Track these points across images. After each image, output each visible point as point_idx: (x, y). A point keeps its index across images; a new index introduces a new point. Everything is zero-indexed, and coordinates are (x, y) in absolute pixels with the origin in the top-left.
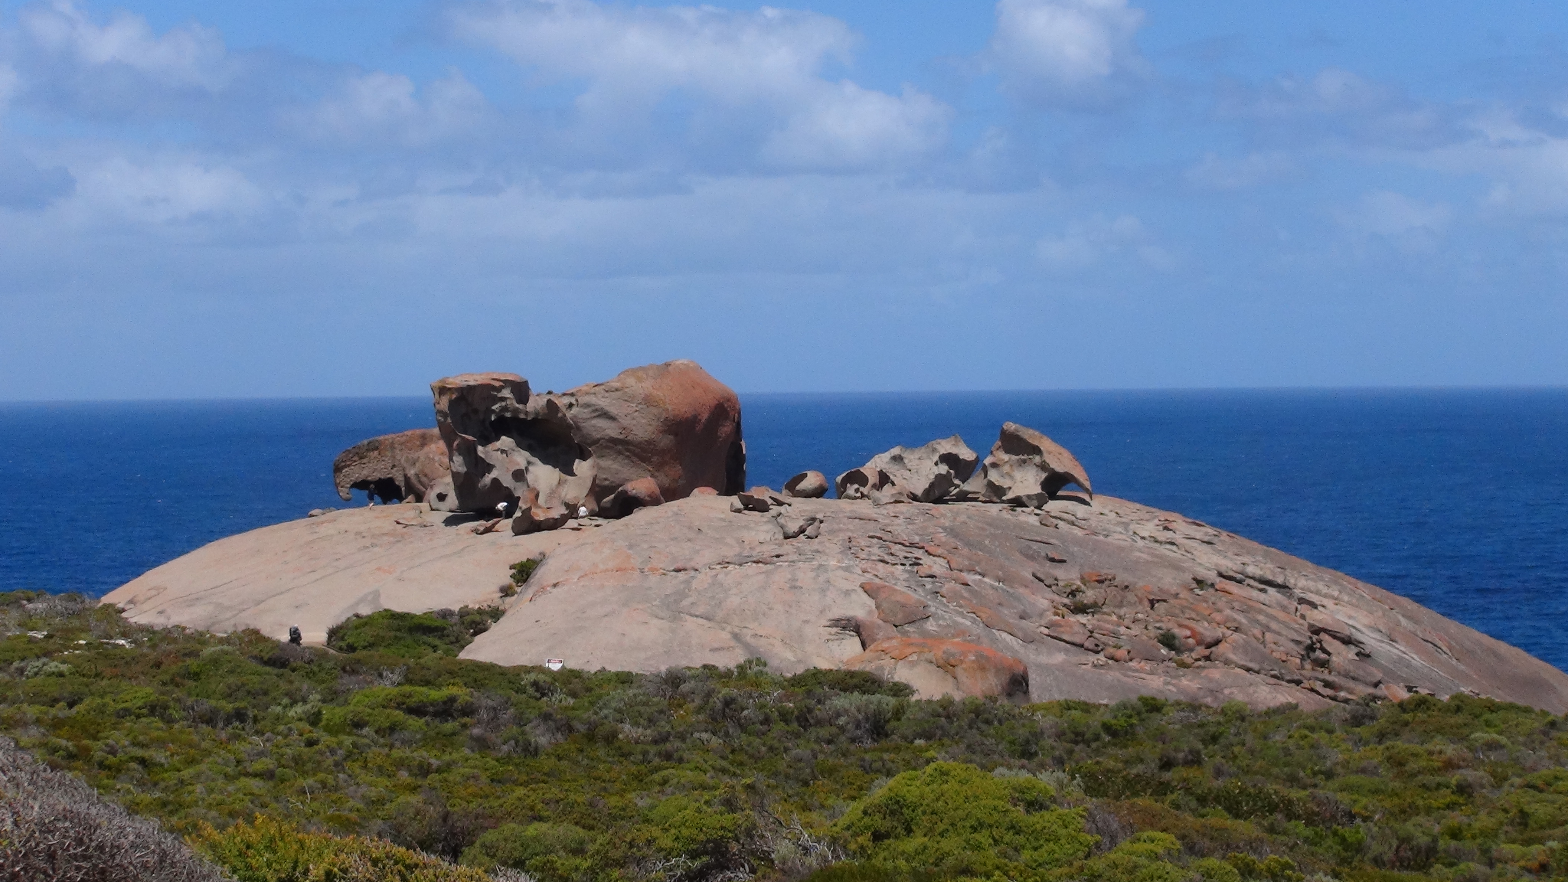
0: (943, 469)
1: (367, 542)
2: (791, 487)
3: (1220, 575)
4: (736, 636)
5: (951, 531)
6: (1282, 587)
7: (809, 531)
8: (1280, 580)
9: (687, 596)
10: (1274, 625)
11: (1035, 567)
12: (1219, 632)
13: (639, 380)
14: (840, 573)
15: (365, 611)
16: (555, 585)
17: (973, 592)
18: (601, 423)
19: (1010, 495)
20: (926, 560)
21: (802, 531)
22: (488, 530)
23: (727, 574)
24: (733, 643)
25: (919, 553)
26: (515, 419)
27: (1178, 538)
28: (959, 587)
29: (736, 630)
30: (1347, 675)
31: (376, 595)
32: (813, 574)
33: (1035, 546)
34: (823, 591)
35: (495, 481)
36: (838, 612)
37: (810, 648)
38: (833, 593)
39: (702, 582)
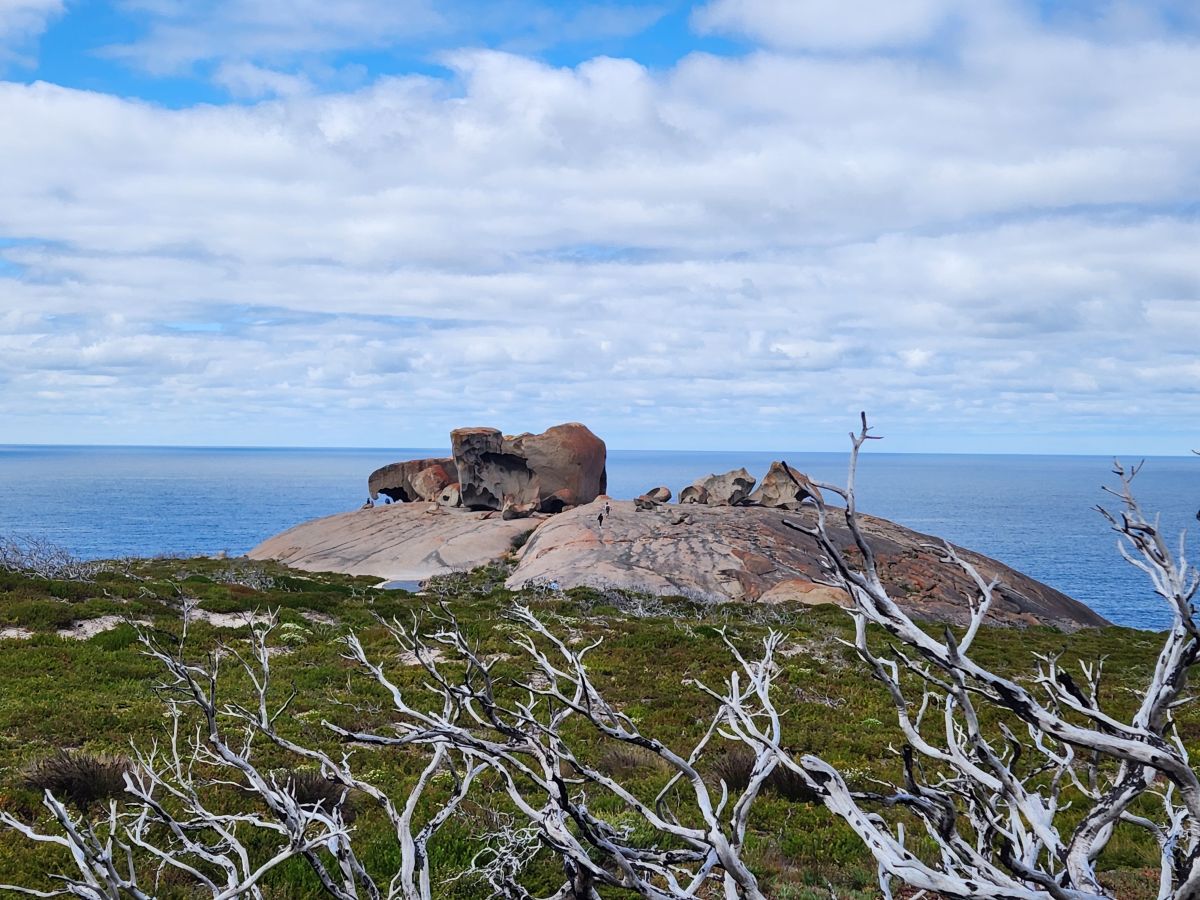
0: (740, 488)
1: (416, 522)
3: (914, 550)
4: (668, 579)
5: (764, 521)
7: (686, 520)
9: (632, 556)
12: (933, 582)
13: (559, 433)
14: (715, 544)
16: (551, 549)
17: (793, 556)
18: (538, 458)
19: (780, 503)
21: (681, 521)
22: (486, 517)
23: (650, 544)
24: (668, 583)
26: (495, 454)
28: (786, 554)
29: (668, 576)
32: (701, 545)
34: (711, 555)
35: (485, 489)
36: (723, 566)
37: (711, 586)
38: (716, 556)
39: (637, 547)
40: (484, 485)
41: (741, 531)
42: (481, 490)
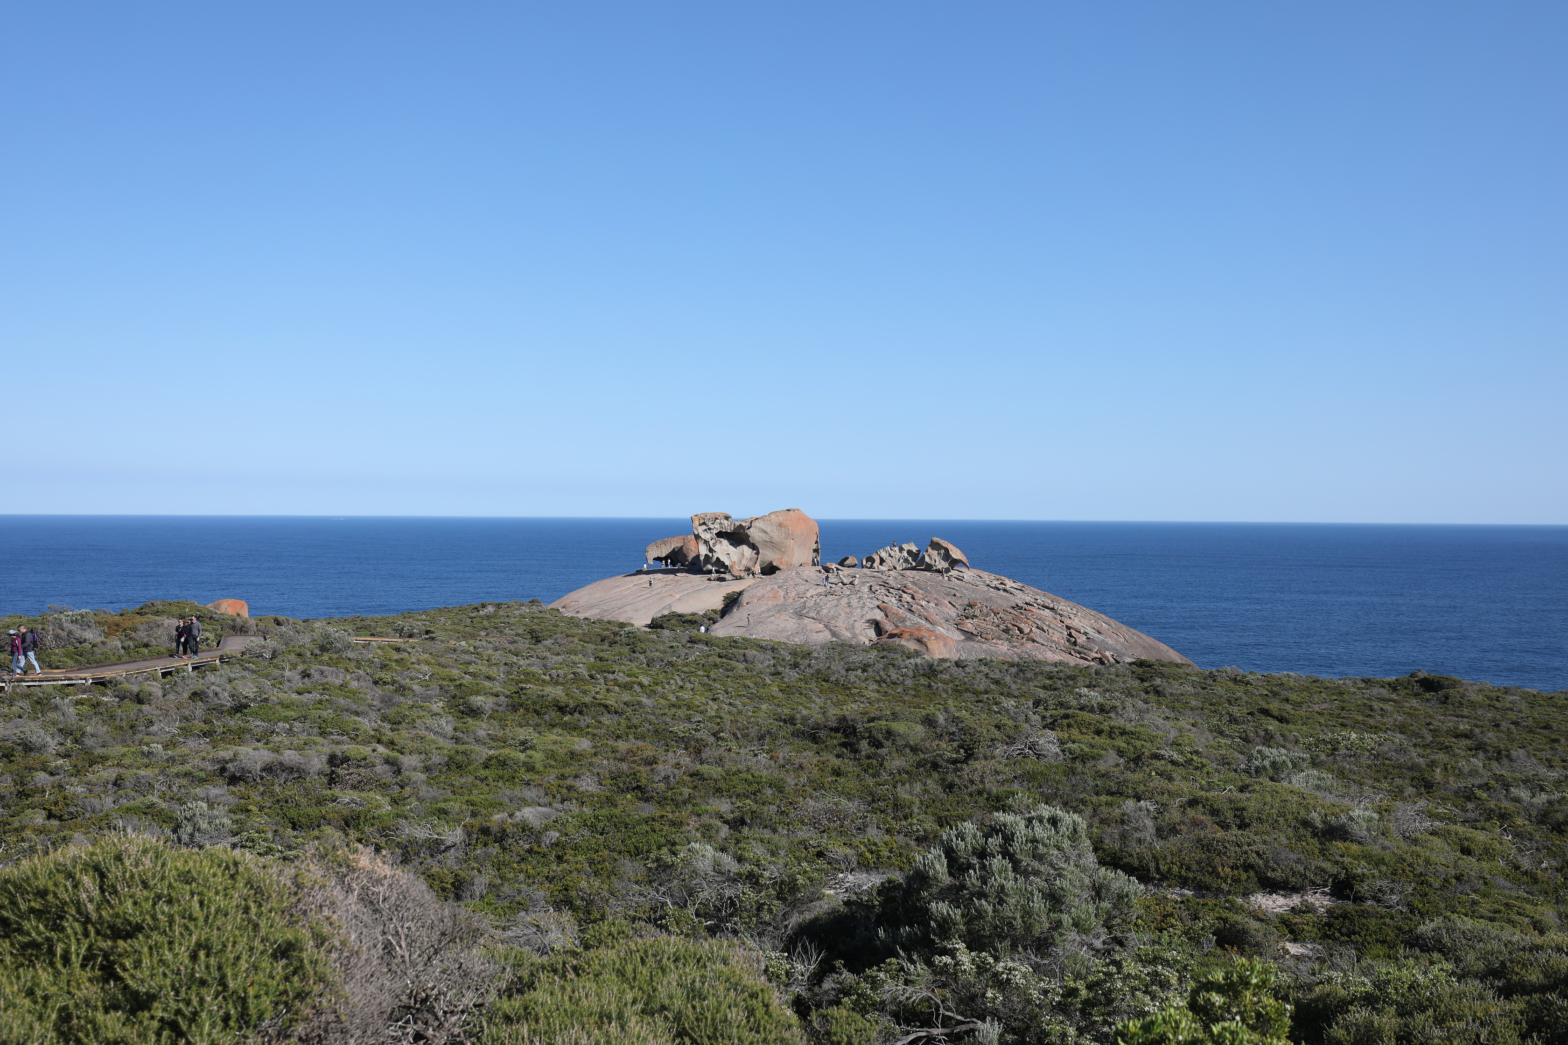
0: (908, 557)
1: (664, 584)
2: (842, 563)
3: (1026, 603)
4: (826, 626)
5: (913, 583)
6: (1052, 609)
8: (1051, 606)
9: (804, 609)
10: (1052, 625)
11: (949, 599)
13: (777, 516)
14: (869, 601)
15: (666, 613)
16: (749, 605)
17: (925, 609)
18: (759, 534)
19: (935, 568)
20: (905, 595)
21: (850, 582)
23: (820, 600)
24: (827, 631)
25: (900, 592)
26: (726, 532)
27: (1008, 587)
28: (919, 607)
29: (826, 624)
30: (1082, 647)
31: (670, 605)
32: (857, 601)
33: (949, 590)
34: (862, 608)
35: (718, 558)
36: (868, 617)
37: (857, 632)
38: (866, 609)
39: (810, 603)
40: (716, 555)
41: (891, 590)
42: (714, 559)
